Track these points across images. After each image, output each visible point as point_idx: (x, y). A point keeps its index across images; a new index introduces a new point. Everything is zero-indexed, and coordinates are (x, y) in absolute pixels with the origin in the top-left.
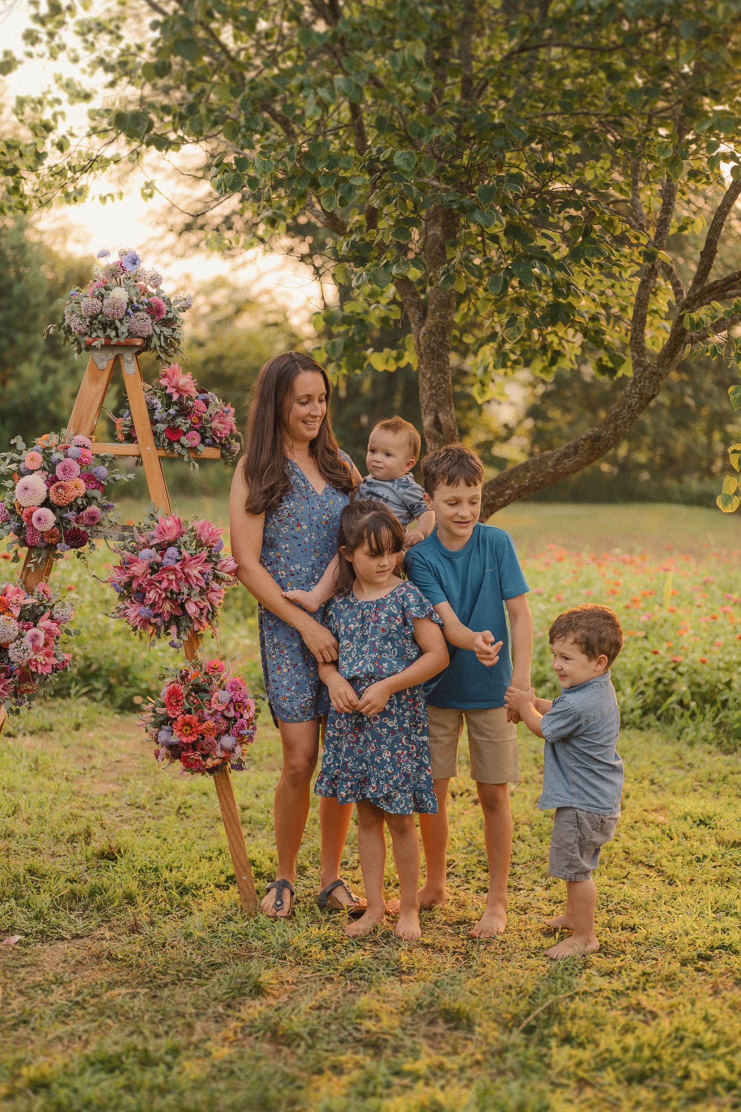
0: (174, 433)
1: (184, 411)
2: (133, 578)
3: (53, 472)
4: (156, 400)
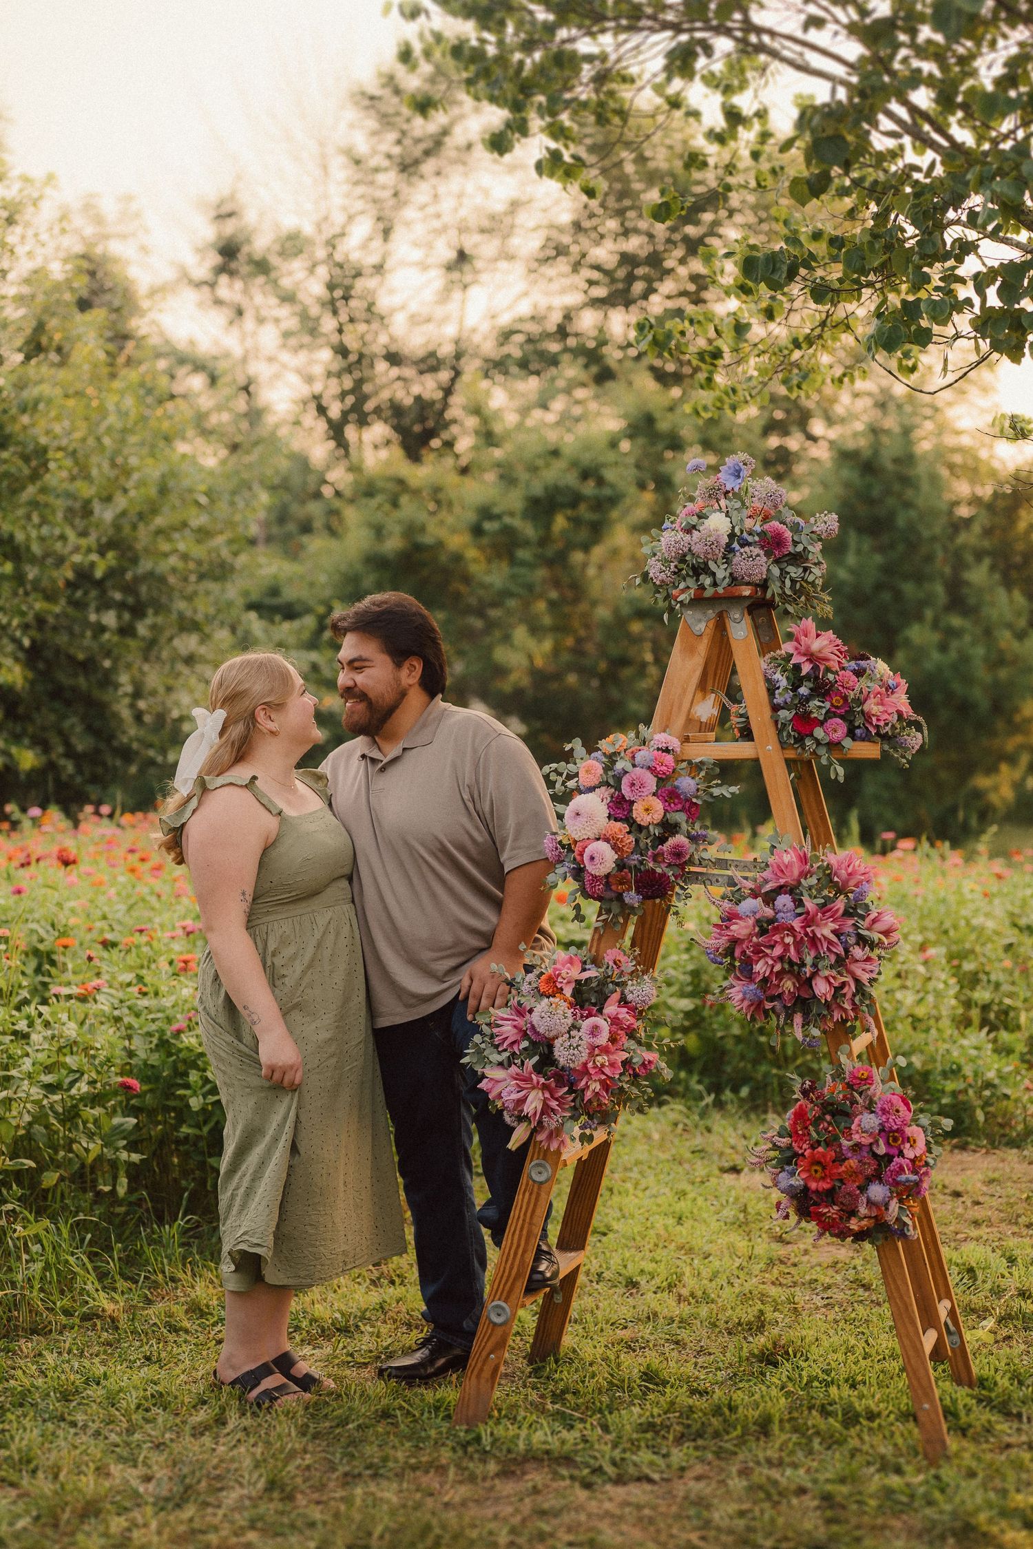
0: (804, 723)
1: (822, 689)
2: (735, 941)
3: (618, 788)
4: (777, 676)
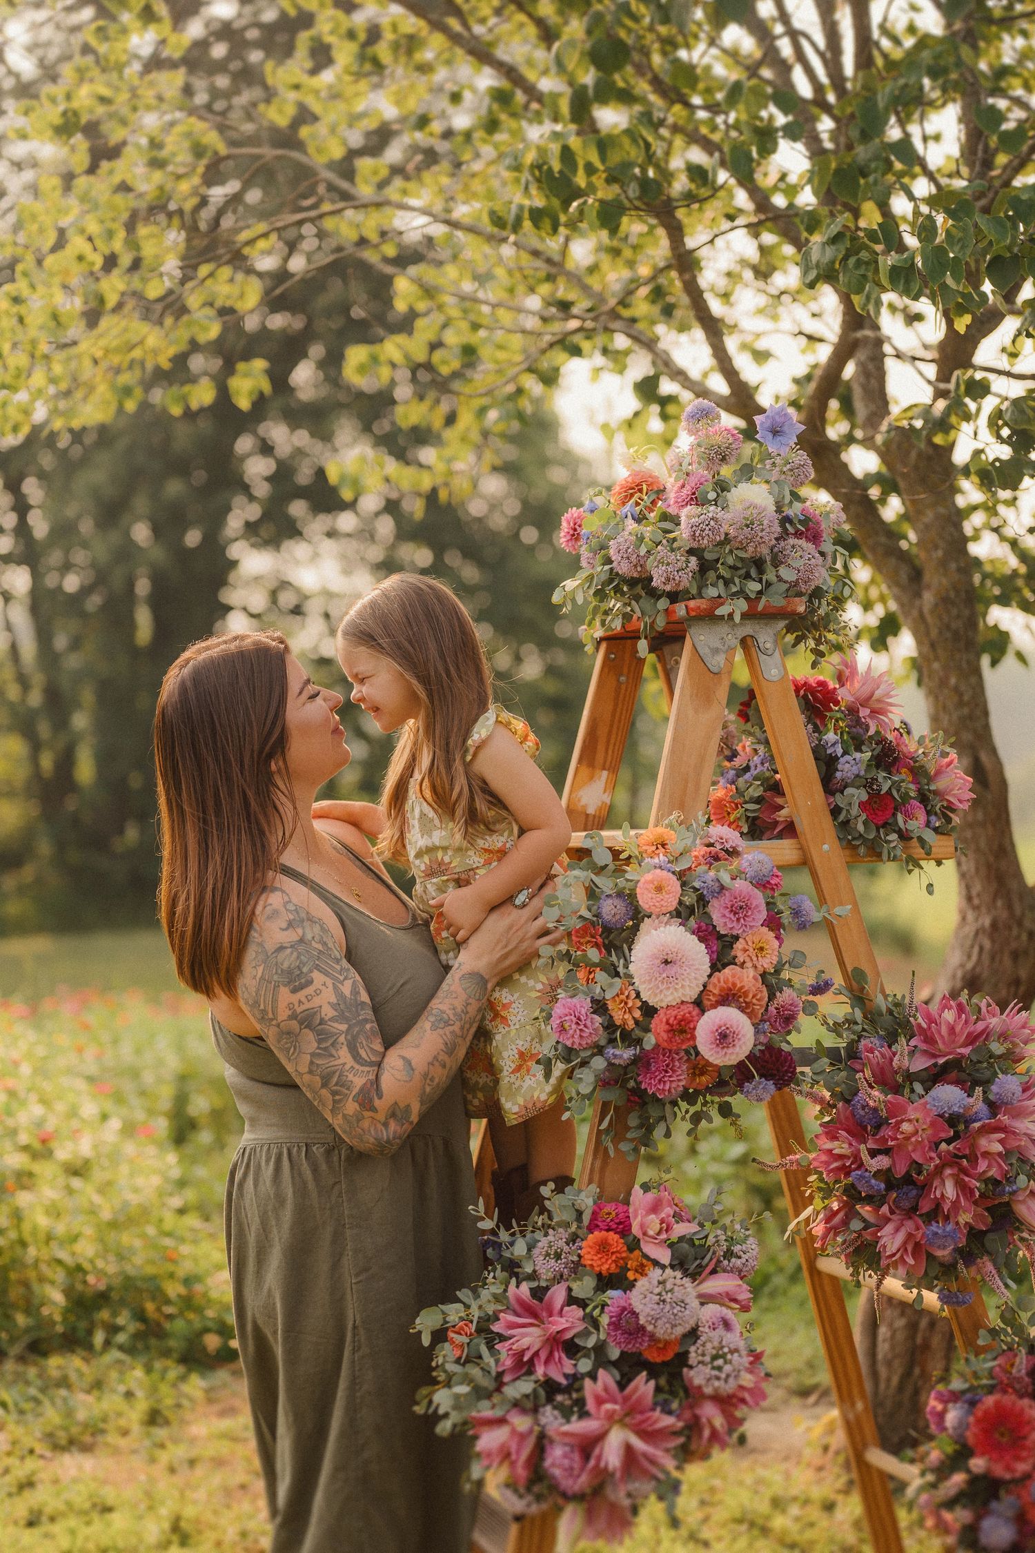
1: (890, 757)
4: (831, 736)
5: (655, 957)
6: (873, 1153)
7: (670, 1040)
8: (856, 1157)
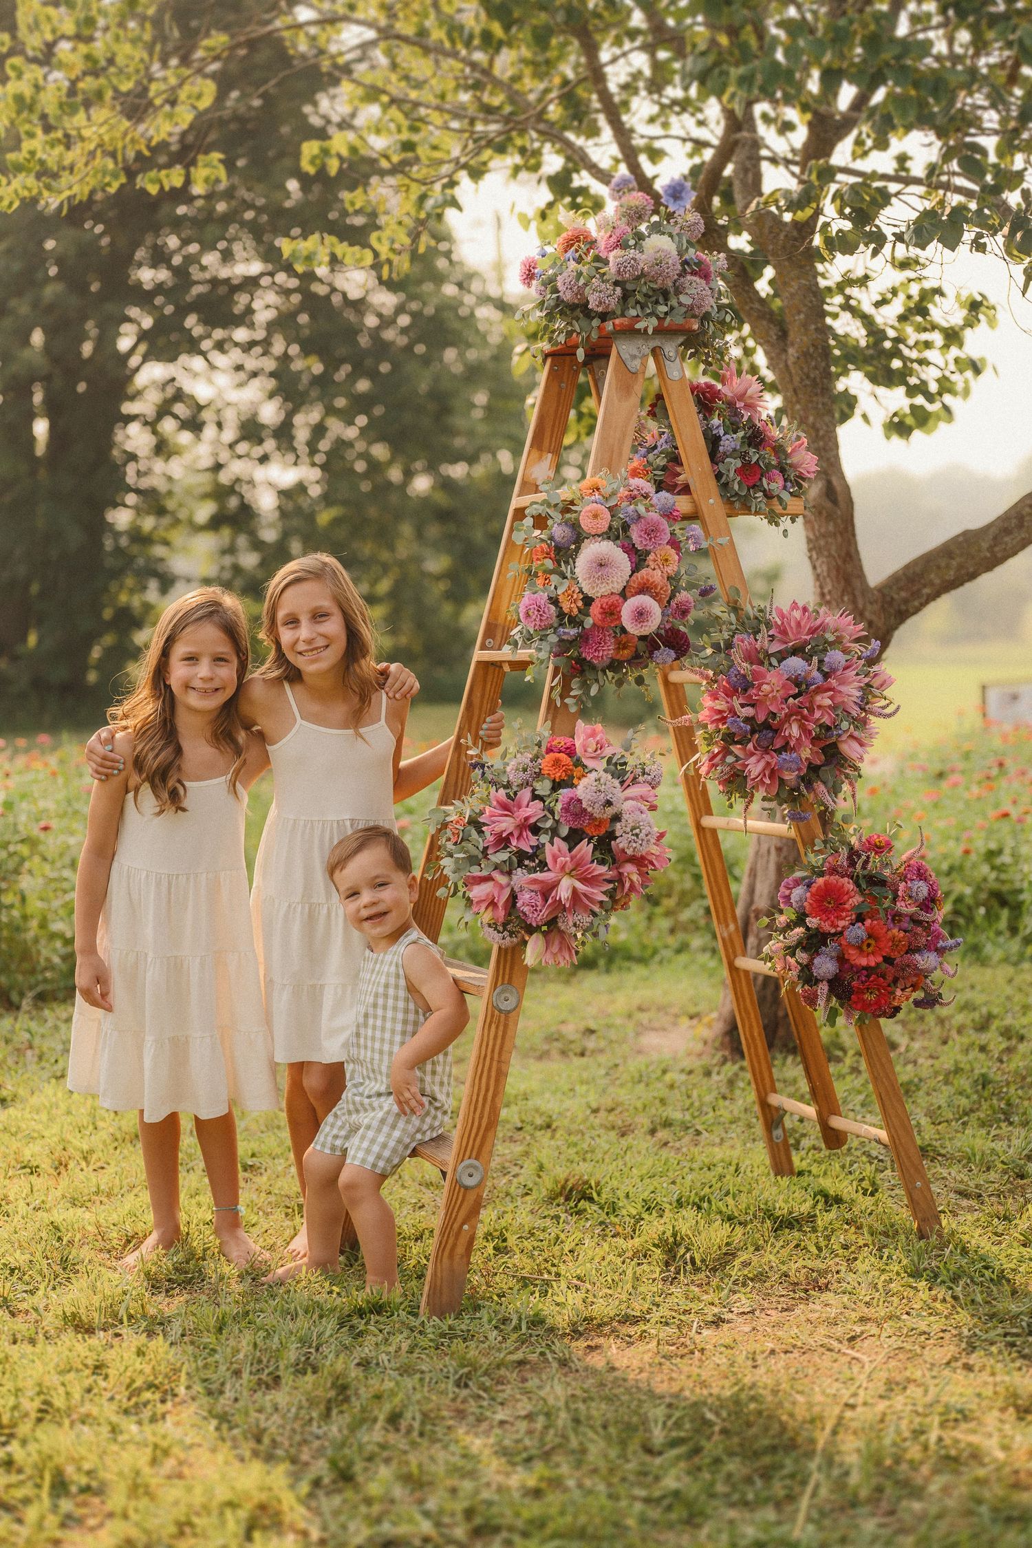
1: (756, 438)
2: (758, 706)
4: (716, 421)
5: (592, 562)
6: (743, 706)
7: (603, 620)
8: (732, 711)
